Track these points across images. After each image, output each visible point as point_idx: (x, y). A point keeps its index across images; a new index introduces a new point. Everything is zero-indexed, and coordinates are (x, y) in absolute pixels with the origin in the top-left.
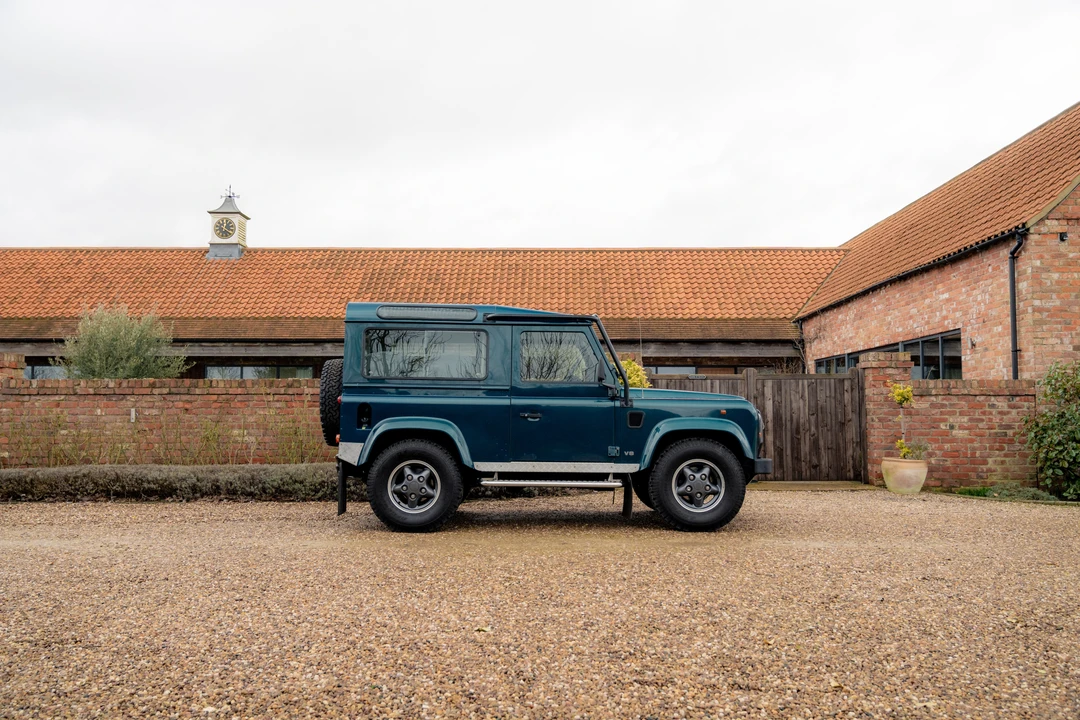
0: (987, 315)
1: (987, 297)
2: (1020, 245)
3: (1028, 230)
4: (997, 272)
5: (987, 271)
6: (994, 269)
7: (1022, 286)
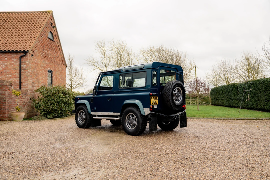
0: (3, 71)
1: (4, 66)
2: (25, 55)
3: (28, 52)
4: (10, 60)
5: (5, 59)
6: (8, 59)
7: (23, 66)
